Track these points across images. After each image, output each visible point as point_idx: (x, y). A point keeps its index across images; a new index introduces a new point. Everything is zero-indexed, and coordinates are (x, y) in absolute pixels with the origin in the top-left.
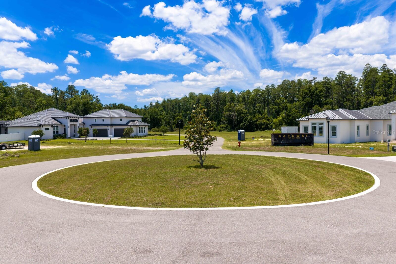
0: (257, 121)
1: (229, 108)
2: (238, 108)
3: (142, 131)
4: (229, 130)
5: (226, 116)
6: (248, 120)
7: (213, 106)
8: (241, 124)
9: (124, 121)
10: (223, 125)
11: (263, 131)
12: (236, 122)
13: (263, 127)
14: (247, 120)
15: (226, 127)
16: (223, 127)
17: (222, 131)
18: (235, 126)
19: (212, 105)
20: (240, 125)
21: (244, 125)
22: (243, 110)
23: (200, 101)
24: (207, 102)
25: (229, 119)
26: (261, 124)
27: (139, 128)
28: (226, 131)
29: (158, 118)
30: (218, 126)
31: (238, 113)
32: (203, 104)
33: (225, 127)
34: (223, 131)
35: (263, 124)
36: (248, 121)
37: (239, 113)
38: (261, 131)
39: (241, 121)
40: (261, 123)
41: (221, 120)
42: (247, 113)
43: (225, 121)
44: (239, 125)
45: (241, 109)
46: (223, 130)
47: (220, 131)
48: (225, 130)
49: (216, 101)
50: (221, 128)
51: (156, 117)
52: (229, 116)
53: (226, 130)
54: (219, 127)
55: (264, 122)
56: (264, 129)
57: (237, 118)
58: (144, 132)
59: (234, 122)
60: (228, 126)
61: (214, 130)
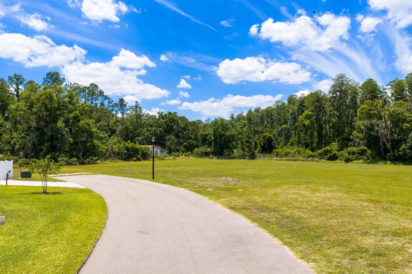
1: (371, 110)
2: (394, 110)
4: (368, 159)
5: (363, 127)
7: (330, 111)
8: (403, 146)
10: (354, 149)
12: (388, 142)
15: (362, 153)
16: (353, 153)
17: (352, 160)
18: (387, 151)
19: (328, 108)
20: (400, 149)
23: (304, 103)
24: (317, 103)
25: (370, 135)
28: (361, 161)
29: (228, 134)
30: (342, 150)
31: (392, 122)
32: (311, 108)
33: (359, 153)
34: (355, 161)
37: (397, 120)
41: (351, 136)
43: (360, 139)
44: (398, 148)
45: (402, 112)
46: (355, 160)
47: (347, 161)
48: (359, 159)
49: (338, 101)
50: (349, 154)
51: (223, 132)
52: (371, 128)
53: (363, 158)
54: (345, 153)
57: (392, 133)
59: (384, 143)
60: (365, 151)
61: (334, 158)
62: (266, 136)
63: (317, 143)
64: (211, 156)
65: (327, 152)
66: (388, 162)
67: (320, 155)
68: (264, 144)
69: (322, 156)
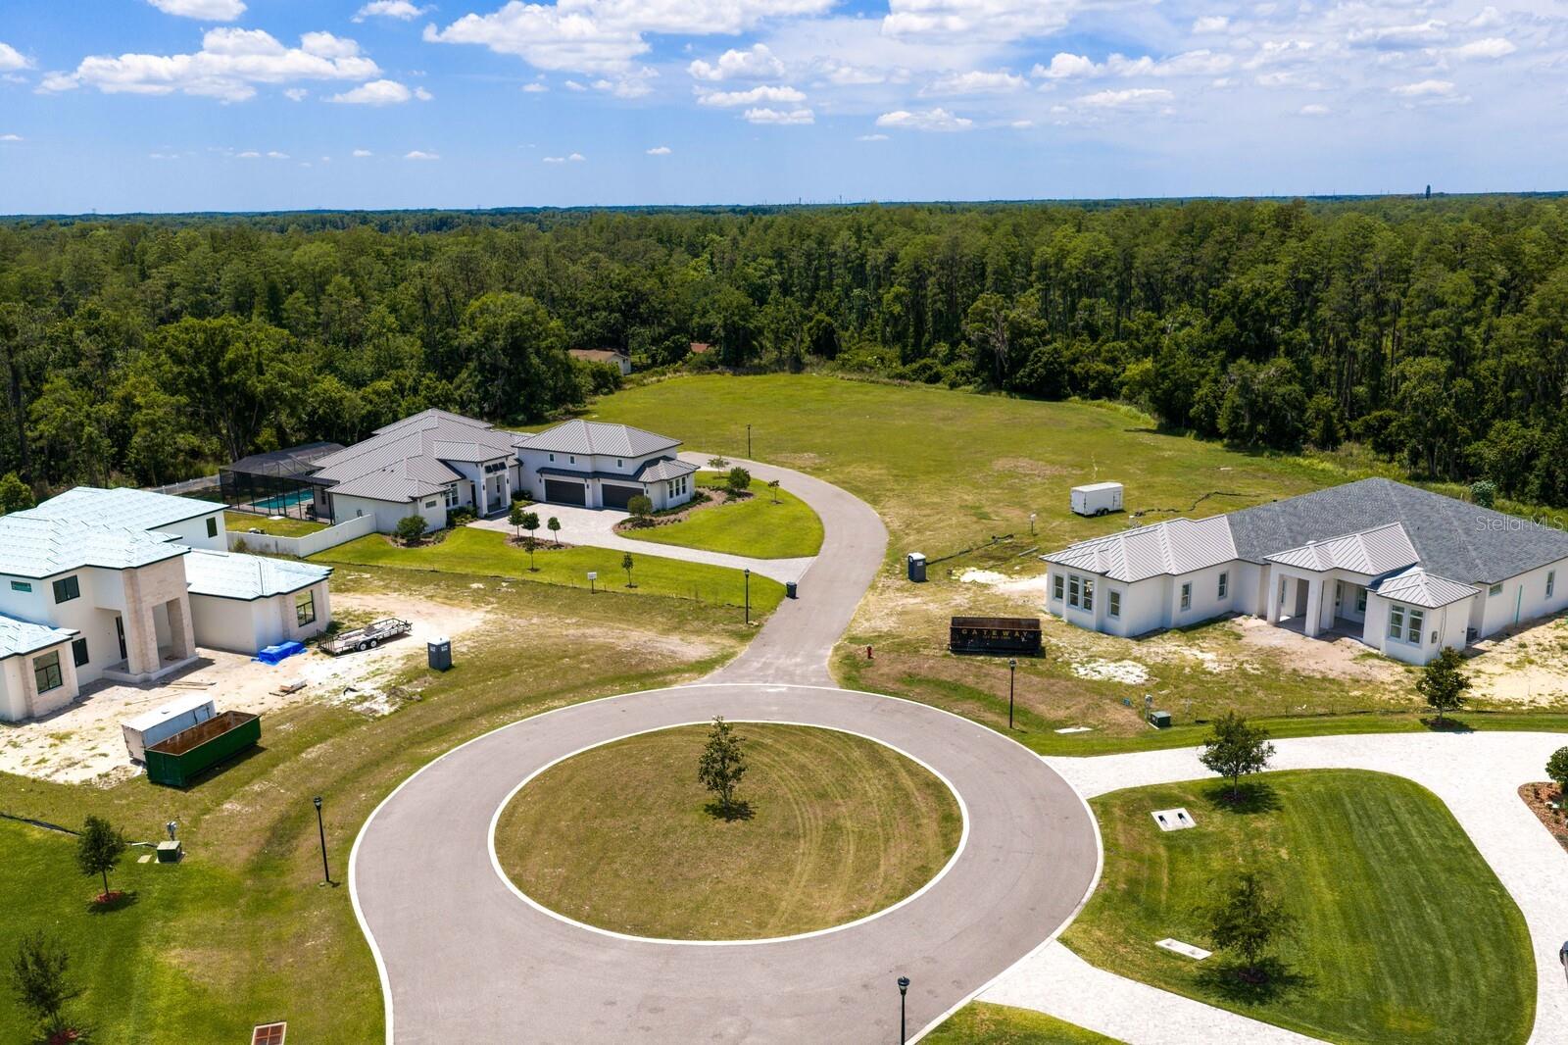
0: (1074, 361)
1: (985, 311)
2: (1014, 317)
3: (678, 490)
4: (984, 382)
5: (973, 339)
6: (1044, 359)
7: (935, 295)
8: (1021, 373)
9: (629, 468)
11: (1093, 399)
12: (1005, 363)
13: (1092, 386)
14: (1040, 361)
15: (976, 372)
16: (963, 373)
17: (960, 385)
18: (1003, 375)
19: (932, 288)
20: (1018, 374)
21: (1030, 376)
22: (1033, 322)
24: (915, 273)
25: (984, 350)
26: (1087, 377)
27: (668, 486)
28: (972, 387)
30: (950, 364)
31: (1012, 333)
32: (905, 280)
33: (971, 373)
34: (963, 387)
35: (1094, 378)
36: (1045, 364)
37: (1018, 331)
38: (1084, 398)
39: (1021, 362)
40: (1087, 372)
41: (957, 351)
42: (1043, 333)
43: (970, 356)
44: (1016, 373)
45: (1025, 320)
46: (964, 384)
47: (953, 386)
48: (970, 384)
49: (947, 277)
50: (957, 374)
52: (985, 339)
53: (975, 382)
54: (951, 371)
55: (1097, 372)
56: (1096, 395)
57: (1010, 349)
58: (684, 491)
59: (1001, 361)
61: (934, 379)
62: (823, 321)
63: (913, 346)
64: (720, 367)
65: (926, 368)
66: (1004, 393)
67: (915, 372)
68: (819, 338)
69: (916, 375)
